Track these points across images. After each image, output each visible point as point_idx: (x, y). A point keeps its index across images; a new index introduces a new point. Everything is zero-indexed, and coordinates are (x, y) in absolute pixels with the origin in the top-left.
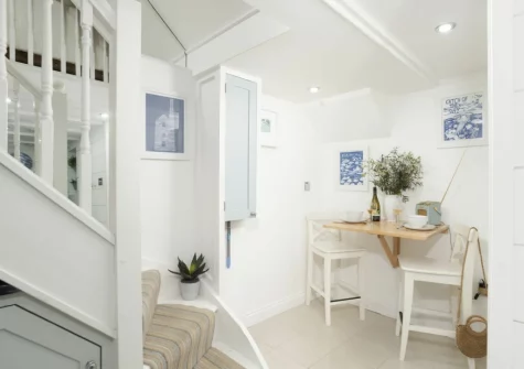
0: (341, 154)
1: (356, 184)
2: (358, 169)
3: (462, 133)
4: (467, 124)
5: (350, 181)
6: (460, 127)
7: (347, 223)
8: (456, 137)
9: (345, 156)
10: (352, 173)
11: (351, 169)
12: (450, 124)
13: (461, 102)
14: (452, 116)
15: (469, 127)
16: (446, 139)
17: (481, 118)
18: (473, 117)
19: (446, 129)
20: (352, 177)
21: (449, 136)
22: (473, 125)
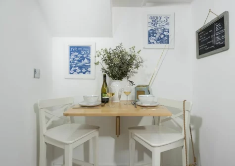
0: (71, 47)
1: (84, 73)
2: (86, 61)
3: (158, 40)
4: (161, 34)
5: (79, 71)
6: (157, 36)
7: (83, 107)
8: (155, 42)
9: (74, 49)
10: (80, 64)
11: (80, 61)
12: (151, 34)
13: (158, 20)
14: (153, 28)
15: (162, 36)
16: (150, 43)
17: (169, 32)
18: (164, 30)
19: (150, 36)
20: (81, 68)
21: (151, 41)
22: (165, 36)
